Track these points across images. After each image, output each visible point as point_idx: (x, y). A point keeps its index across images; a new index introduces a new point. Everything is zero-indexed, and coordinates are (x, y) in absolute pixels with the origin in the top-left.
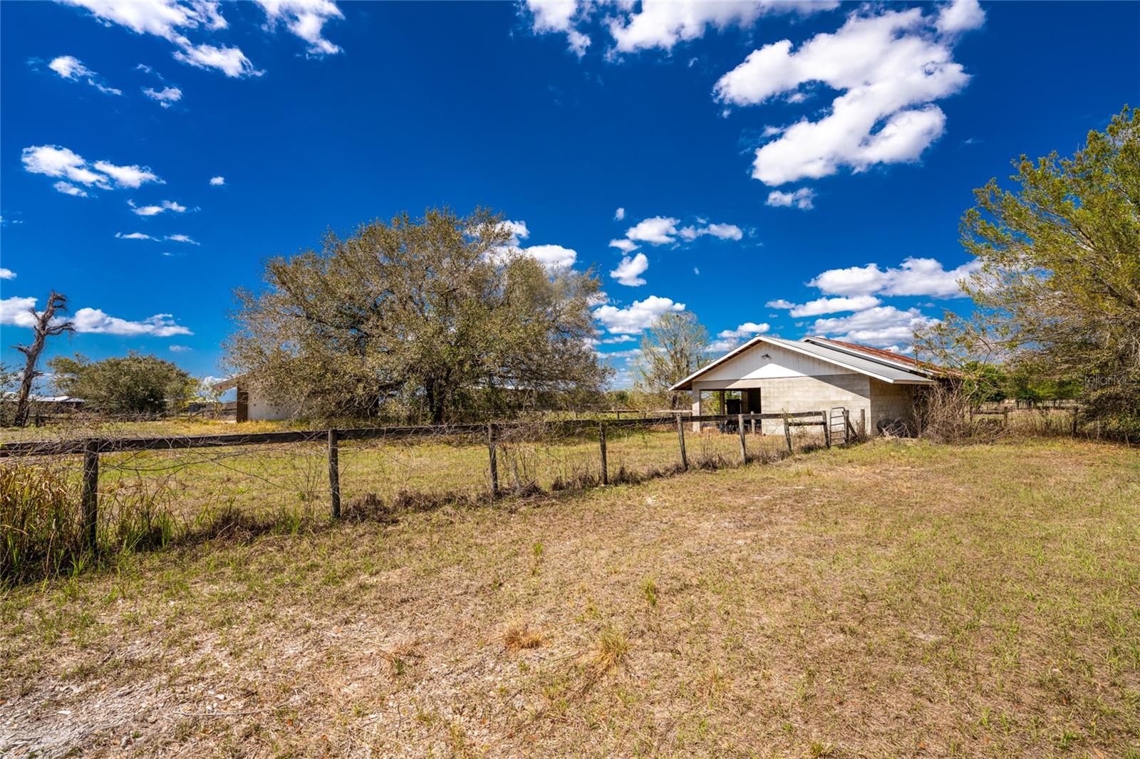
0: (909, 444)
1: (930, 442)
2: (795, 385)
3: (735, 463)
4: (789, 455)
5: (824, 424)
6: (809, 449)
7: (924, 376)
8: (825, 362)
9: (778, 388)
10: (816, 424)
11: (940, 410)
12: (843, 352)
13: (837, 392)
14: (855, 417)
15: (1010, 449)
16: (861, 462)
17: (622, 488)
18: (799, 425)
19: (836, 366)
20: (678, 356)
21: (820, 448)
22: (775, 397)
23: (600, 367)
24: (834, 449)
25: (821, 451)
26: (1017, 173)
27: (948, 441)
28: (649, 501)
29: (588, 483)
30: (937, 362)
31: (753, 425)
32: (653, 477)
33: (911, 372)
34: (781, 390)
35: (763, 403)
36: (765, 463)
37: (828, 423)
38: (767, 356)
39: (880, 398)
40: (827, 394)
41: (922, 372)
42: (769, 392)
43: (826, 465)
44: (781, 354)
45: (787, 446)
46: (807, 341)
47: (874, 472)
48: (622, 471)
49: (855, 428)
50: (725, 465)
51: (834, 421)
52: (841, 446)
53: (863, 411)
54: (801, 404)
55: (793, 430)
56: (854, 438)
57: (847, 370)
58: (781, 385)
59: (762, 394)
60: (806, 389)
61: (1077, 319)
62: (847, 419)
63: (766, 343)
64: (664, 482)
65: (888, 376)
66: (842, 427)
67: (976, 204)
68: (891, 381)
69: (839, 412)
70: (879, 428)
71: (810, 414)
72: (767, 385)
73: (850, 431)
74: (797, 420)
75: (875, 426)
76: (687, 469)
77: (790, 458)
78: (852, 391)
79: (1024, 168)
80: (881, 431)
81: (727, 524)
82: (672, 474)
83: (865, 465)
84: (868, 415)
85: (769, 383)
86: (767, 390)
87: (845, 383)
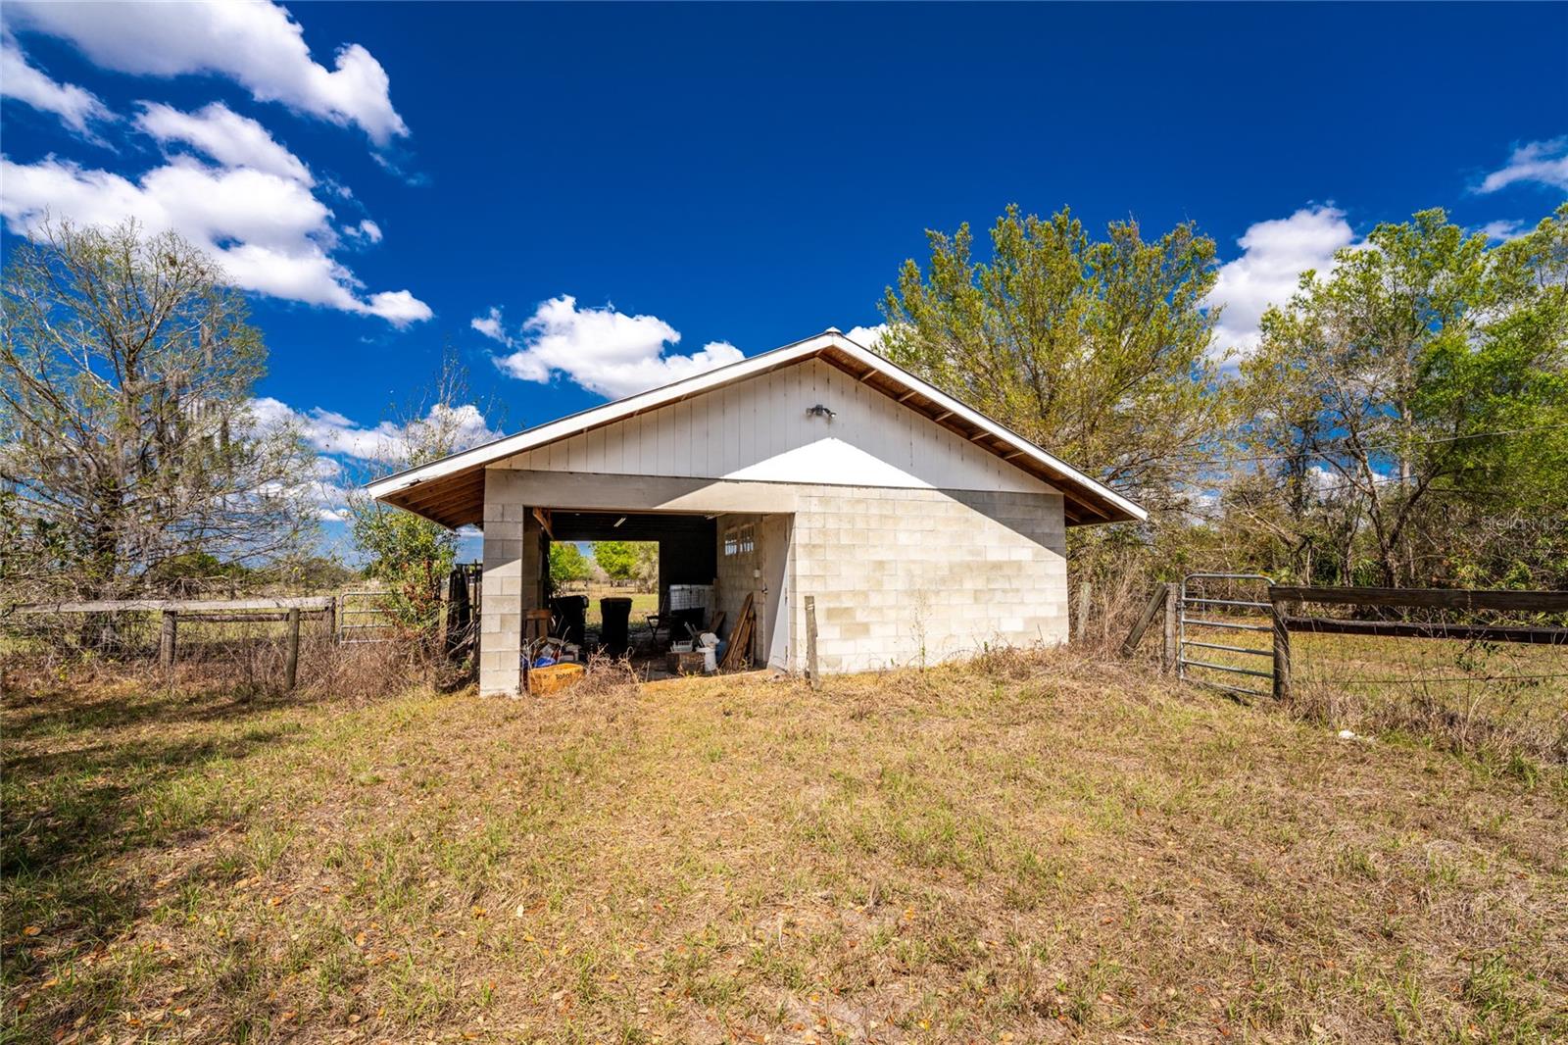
2: (899, 512)
9: (851, 520)
22: (839, 547)
34: (860, 525)
38: (818, 410)
42: (819, 530)
58: (861, 509)
59: (796, 536)
60: (929, 525)
72: (815, 507)
78: (1032, 536)
85: (824, 500)
86: (818, 524)
87: (1018, 514)
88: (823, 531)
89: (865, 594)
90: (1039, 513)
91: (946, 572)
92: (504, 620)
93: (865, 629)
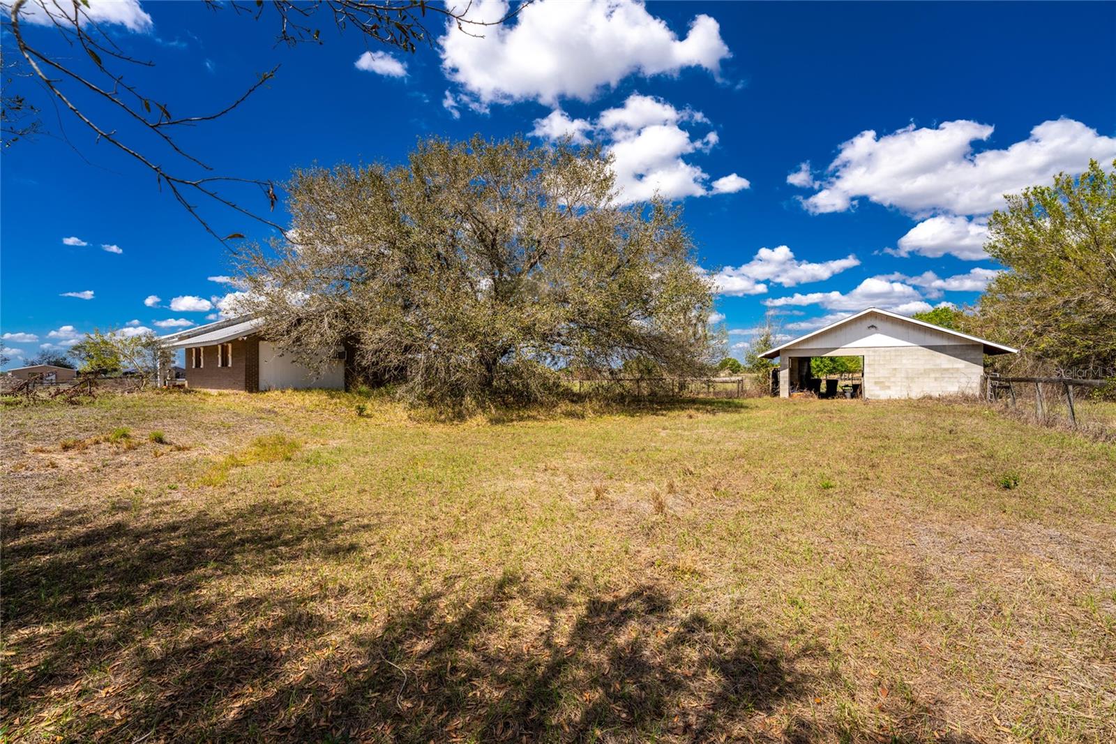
9: (885, 356)
13: (949, 360)
22: (880, 365)
34: (888, 358)
35: (867, 368)
38: (873, 326)
40: (938, 362)
44: (889, 326)
54: (910, 371)
57: (969, 341)
58: (888, 353)
59: (866, 362)
60: (915, 357)
72: (871, 353)
78: (965, 359)
85: (874, 352)
86: (872, 358)
87: (958, 352)
88: (874, 360)
89: (889, 378)
90: (969, 351)
91: (922, 371)
92: (785, 382)
93: (889, 387)
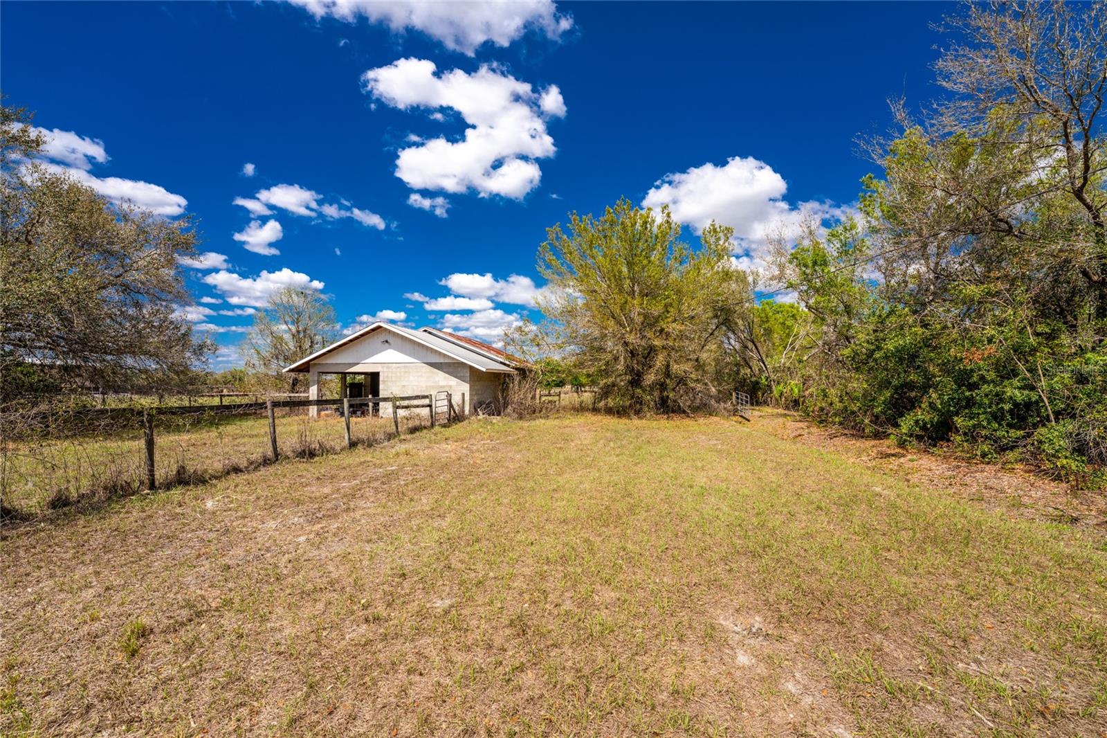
0: (494, 421)
1: (509, 419)
2: (410, 370)
3: (338, 448)
4: (395, 436)
5: (430, 406)
6: (414, 430)
7: (508, 366)
8: (436, 351)
9: (396, 373)
10: (423, 406)
11: (518, 393)
12: (453, 343)
14: (456, 400)
15: (557, 422)
16: (455, 439)
17: (176, 493)
18: (406, 407)
19: (445, 355)
20: (301, 335)
21: (425, 428)
22: (392, 381)
23: (195, 340)
24: (437, 429)
25: (425, 431)
26: (571, 223)
27: (521, 417)
28: (210, 504)
29: (118, 492)
30: (518, 355)
31: (371, 408)
32: (228, 473)
33: (501, 363)
34: (398, 374)
35: (381, 387)
36: (370, 445)
37: (434, 406)
38: (387, 342)
39: (477, 383)
40: (437, 380)
41: (508, 363)
42: (387, 377)
43: (426, 443)
44: (399, 341)
45: (394, 428)
46: (425, 331)
47: (462, 447)
48: (181, 470)
49: (457, 408)
50: (325, 450)
51: (439, 404)
52: (444, 426)
53: (463, 394)
54: (415, 388)
55: (401, 413)
56: (455, 418)
57: (453, 359)
58: (398, 370)
59: (381, 378)
60: (420, 374)
61: (597, 333)
62: (450, 401)
63: (386, 329)
64: (241, 478)
65: (484, 364)
66: (445, 409)
67: (547, 239)
68: (484, 370)
69: (443, 396)
70: (475, 408)
71: (417, 397)
72: (385, 370)
73: (452, 412)
74: (406, 403)
75: (472, 406)
76: (277, 460)
77: (396, 439)
78: (456, 377)
79: (574, 220)
80: (476, 410)
81: (296, 519)
82: (256, 468)
83: (457, 441)
84: (467, 398)
85: (388, 368)
86: (386, 374)
90: (460, 369)
